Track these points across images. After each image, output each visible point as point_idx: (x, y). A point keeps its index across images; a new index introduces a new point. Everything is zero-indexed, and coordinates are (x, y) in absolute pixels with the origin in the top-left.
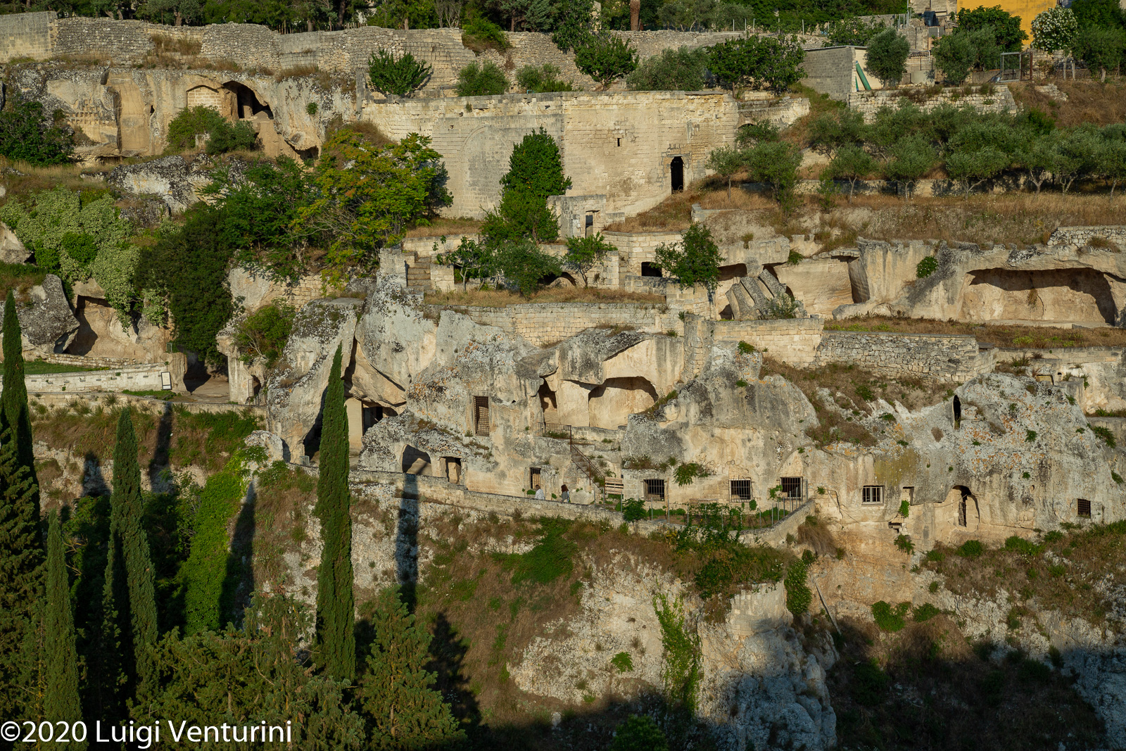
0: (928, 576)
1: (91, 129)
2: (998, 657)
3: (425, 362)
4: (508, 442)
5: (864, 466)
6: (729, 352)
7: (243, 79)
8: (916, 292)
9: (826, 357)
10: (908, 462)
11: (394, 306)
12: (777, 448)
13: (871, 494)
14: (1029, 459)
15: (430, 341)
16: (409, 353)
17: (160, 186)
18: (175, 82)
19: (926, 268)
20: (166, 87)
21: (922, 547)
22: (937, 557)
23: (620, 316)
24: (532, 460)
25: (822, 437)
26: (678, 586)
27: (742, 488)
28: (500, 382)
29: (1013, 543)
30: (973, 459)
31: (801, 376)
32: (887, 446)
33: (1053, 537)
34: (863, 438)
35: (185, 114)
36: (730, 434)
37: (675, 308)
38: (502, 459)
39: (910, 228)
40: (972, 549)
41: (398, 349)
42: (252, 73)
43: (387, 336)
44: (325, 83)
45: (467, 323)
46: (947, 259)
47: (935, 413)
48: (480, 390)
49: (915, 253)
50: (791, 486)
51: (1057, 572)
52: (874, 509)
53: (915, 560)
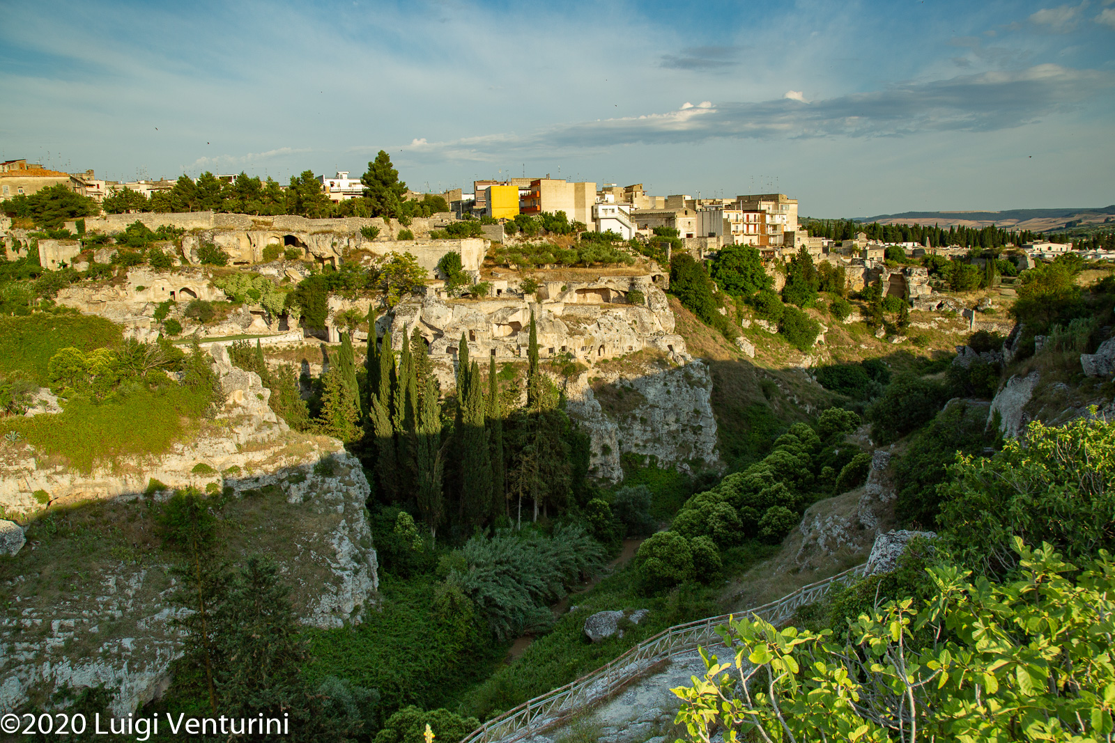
0: (597, 369)
1: (232, 252)
2: (618, 387)
3: (448, 322)
4: (482, 343)
5: (581, 341)
6: (546, 312)
7: (294, 234)
8: (562, 295)
9: (566, 313)
10: (592, 339)
11: (436, 304)
12: (560, 338)
13: (583, 349)
14: (618, 337)
15: (450, 314)
16: (442, 319)
17: (274, 272)
18: (264, 235)
19: (563, 289)
20: (261, 237)
21: (593, 362)
22: (598, 364)
23: (511, 304)
24: (492, 347)
25: (572, 333)
26: (555, 375)
27: (551, 350)
28: (479, 325)
29: (614, 359)
30: (606, 337)
31: (564, 318)
32: (587, 336)
33: (624, 356)
34: (582, 334)
35: (268, 247)
36: (549, 335)
37: (527, 301)
38: (481, 348)
39: (557, 278)
40: (605, 361)
41: (439, 318)
42: (298, 232)
43: (435, 314)
44: (340, 236)
45: (465, 308)
46: (570, 286)
47: (594, 326)
48: (471, 328)
49: (561, 285)
50: (563, 348)
51: (628, 365)
52: (583, 353)
53: (592, 365)
